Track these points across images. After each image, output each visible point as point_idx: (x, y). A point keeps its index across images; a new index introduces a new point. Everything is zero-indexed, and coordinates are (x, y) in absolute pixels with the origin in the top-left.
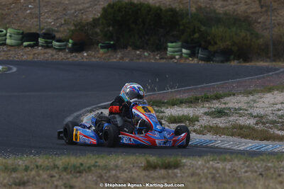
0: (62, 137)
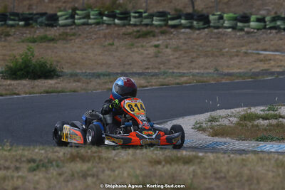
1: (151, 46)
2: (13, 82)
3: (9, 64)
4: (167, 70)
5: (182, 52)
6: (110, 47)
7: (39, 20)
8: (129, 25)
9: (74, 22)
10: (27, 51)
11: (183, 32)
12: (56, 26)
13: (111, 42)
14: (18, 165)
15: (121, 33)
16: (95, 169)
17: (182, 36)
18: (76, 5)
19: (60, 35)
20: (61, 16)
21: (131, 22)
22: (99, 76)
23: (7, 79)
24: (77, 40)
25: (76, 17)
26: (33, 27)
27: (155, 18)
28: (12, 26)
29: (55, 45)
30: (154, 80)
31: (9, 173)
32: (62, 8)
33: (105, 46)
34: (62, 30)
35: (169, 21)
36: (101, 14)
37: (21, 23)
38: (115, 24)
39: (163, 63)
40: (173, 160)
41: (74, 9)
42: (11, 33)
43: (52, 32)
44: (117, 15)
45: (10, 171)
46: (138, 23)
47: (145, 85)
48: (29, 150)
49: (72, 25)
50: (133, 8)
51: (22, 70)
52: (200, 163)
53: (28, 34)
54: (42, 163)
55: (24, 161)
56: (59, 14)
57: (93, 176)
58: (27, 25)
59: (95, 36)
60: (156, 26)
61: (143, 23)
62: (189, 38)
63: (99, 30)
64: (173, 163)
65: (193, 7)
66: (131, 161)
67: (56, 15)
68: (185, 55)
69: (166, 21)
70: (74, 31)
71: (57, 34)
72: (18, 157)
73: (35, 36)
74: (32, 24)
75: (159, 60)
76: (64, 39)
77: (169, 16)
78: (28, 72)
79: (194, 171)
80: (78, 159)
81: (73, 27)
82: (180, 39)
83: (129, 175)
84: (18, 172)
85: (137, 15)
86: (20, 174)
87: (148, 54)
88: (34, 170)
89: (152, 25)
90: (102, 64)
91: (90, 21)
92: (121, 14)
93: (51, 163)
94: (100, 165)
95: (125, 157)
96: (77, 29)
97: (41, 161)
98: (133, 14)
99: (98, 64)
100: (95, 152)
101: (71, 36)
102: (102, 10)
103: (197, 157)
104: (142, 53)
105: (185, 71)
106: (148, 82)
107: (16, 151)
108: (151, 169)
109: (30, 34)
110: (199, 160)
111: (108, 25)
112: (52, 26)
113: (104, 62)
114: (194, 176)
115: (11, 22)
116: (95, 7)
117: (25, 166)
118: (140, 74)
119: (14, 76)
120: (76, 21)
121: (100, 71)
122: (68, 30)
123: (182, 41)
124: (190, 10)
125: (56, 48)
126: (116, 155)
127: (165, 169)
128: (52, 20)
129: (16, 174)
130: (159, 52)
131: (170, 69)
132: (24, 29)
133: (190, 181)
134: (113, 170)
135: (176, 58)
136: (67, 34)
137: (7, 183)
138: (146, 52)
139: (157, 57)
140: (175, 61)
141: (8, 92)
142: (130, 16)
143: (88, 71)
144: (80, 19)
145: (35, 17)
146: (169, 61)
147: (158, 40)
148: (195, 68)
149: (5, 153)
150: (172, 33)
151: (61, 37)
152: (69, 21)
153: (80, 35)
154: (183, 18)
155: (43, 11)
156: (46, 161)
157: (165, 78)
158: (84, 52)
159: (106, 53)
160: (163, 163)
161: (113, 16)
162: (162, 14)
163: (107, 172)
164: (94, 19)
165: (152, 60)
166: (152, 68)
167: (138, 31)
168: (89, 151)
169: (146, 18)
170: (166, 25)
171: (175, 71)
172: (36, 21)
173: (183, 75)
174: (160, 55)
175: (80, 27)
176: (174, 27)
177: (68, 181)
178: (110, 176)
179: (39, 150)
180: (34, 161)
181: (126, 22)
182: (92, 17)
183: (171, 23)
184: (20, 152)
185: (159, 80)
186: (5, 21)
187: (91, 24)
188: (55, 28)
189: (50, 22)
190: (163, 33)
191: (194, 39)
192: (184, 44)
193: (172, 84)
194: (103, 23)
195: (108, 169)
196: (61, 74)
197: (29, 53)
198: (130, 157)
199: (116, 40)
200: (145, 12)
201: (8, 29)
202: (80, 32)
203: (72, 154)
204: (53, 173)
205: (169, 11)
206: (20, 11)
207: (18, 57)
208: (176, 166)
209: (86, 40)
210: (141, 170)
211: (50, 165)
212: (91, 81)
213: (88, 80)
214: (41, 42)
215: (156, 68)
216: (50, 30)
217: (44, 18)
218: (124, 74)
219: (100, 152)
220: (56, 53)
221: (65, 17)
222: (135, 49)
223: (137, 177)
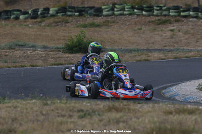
1: (168, 31)
2: (70, 55)
3: (67, 42)
4: (179, 48)
5: (189, 35)
6: (139, 31)
7: (89, 12)
8: (153, 15)
9: (114, 13)
10: (80, 33)
11: (192, 21)
12: (101, 16)
13: (140, 27)
14: (71, 113)
15: (147, 21)
16: (125, 118)
17: (190, 23)
18: (115, 2)
19: (104, 22)
20: (105, 9)
21: (154, 14)
22: (130, 51)
23: (66, 53)
24: (115, 26)
25: (115, 9)
26: (85, 17)
27: (171, 11)
28: (70, 16)
29: (100, 29)
30: (170, 55)
31: (64, 119)
32: (105, 4)
33: (135, 30)
34: (105, 19)
35: (181, 13)
36: (133, 8)
37: (77, 14)
38: (143, 15)
39: (177, 43)
40: (180, 111)
41: (114, 4)
42: (69, 21)
43: (98, 20)
44: (145, 8)
45: (66, 118)
46: (159, 14)
47: (163, 58)
48: (79, 103)
49: (112, 15)
50: (156, 3)
51: (76, 47)
52: (200, 113)
53: (81, 21)
54: (88, 112)
55: (75, 111)
56: (103, 7)
57: (124, 122)
58: (81, 15)
59: (128, 23)
60: (172, 16)
61: (163, 14)
62: (195, 25)
63: (131, 19)
64: (181, 114)
65: (199, 3)
66: (151, 112)
67: (101, 8)
68: (192, 37)
69: (179, 12)
70: (113, 19)
71: (102, 22)
72: (71, 108)
73: (86, 23)
74: (84, 14)
75: (173, 40)
76: (106, 25)
77: (181, 9)
78: (80, 48)
79: (196, 119)
80: (114, 110)
81: (113, 17)
82: (189, 25)
83: (149, 121)
84: (71, 119)
85: (158, 8)
86: (72, 120)
87: (166, 36)
88: (82, 117)
89: (169, 15)
90: (133, 43)
91: (125, 12)
92: (147, 7)
93: (95, 112)
94: (129, 114)
95: (147, 109)
96: (115, 18)
97: (87, 111)
98: (155, 8)
99: (130, 42)
100: (126, 105)
101: (111, 23)
102: (134, 4)
103: (198, 109)
104: (162, 36)
105: (192, 48)
106: (166, 56)
107: (70, 104)
108: (165, 117)
109: (82, 21)
110: (199, 112)
111: (138, 15)
112: (98, 16)
113: (135, 41)
114: (195, 123)
115: (69, 13)
116: (129, 3)
117: (76, 115)
118: (160, 50)
119: (71, 51)
120: (115, 12)
121: (132, 48)
122: (109, 19)
123: (190, 27)
124: (196, 5)
125: (101, 31)
126: (140, 108)
127: (175, 117)
128: (98, 12)
129: (69, 120)
130: (174, 35)
131: (181, 46)
132: (79, 18)
133: (192, 127)
134: (138, 118)
135: (186, 39)
136: (108, 22)
137: (63, 126)
138: (164, 35)
139: (172, 38)
140: (186, 41)
141: (66, 62)
142: (153, 9)
143: (123, 48)
144: (118, 11)
145: (86, 9)
146: (181, 41)
147: (173, 26)
148: (199, 46)
149: (62, 105)
150: (183, 21)
151: (105, 24)
152: (110, 12)
153: (117, 22)
154: (191, 10)
155: (92, 6)
156: (91, 111)
157: (178, 53)
158: (120, 35)
159: (136, 35)
160: (174, 113)
161: (141, 9)
162: (177, 8)
163: (134, 120)
164: (128, 11)
165: (169, 40)
166: (169, 46)
167: (159, 20)
168: (122, 104)
169: (165, 10)
170: (179, 16)
171: (185, 48)
172: (87, 12)
173: (191, 51)
174: (174, 37)
175: (118, 17)
176: (185, 17)
177: (106, 126)
178: (135, 122)
179: (87, 103)
180: (82, 111)
181: (150, 13)
182: (126, 10)
183: (182, 14)
184: (73, 104)
185: (174, 54)
186: (65, 12)
187: (126, 15)
188: (101, 18)
189: (97, 13)
190: (177, 21)
191: (199, 25)
192: (192, 29)
193: (183, 57)
194: (134, 14)
195: (135, 118)
196: (103, 50)
197: (82, 35)
198: (150, 109)
199: (143, 26)
200: (164, 7)
201: (68, 18)
202: (118, 21)
203: (109, 106)
204: (95, 120)
205: (181, 5)
206: (76, 5)
207: (74, 37)
208: (183, 116)
209: (122, 26)
210: (158, 118)
211: (93, 114)
212: (125, 55)
213: (123, 54)
214: (90, 27)
215: (172, 46)
216: (97, 19)
217: (93, 10)
218: (149, 50)
219: (129, 105)
220: (101, 35)
221: (107, 10)
222: (157, 33)
223: (155, 123)
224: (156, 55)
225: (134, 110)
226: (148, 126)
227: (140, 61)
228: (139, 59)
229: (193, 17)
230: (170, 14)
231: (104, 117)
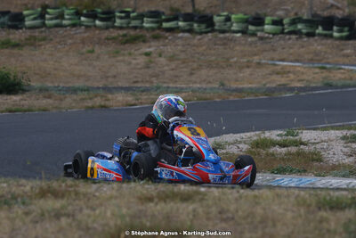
0: (71, 173)
1: (141, 54)
4: (160, 84)
5: (176, 62)
6: (90, 54)
8: (114, 27)
9: (44, 23)
11: (181, 38)
12: (21, 28)
13: (90, 48)
15: (103, 38)
16: (70, 208)
17: (179, 42)
18: (47, 3)
19: (26, 39)
20: (28, 15)
21: (116, 24)
22: (75, 91)
24: (47, 46)
25: (47, 16)
27: (145, 19)
29: (21, 52)
30: (144, 97)
32: (29, 6)
33: (82, 54)
34: (29, 33)
36: (78, 14)
38: (95, 26)
39: (156, 76)
40: (167, 197)
41: (45, 7)
43: (17, 35)
44: (99, 15)
46: (125, 25)
47: (133, 102)
49: (42, 27)
50: (119, 6)
52: (202, 199)
56: (25, 12)
57: (68, 215)
59: (70, 41)
60: (147, 29)
61: (131, 25)
62: (189, 44)
63: (76, 34)
64: (168, 200)
65: (194, 6)
66: (116, 198)
67: (21, 14)
68: (182, 65)
69: (160, 22)
70: (44, 34)
71: (23, 38)
75: (150, 71)
76: (32, 45)
77: (163, 17)
79: (194, 210)
80: (49, 195)
81: (43, 29)
82: (178, 45)
83: (113, 214)
85: (123, 15)
87: (138, 64)
89: (142, 27)
90: (79, 77)
91: (65, 22)
92: (103, 13)
93: (16, 199)
94: (77, 202)
95: (108, 193)
96: (47, 31)
97: (2, 196)
98: (118, 14)
99: (74, 75)
100: (71, 186)
101: (40, 41)
102: (79, 8)
103: (198, 193)
104: (130, 63)
105: (183, 86)
106: (137, 99)
108: (140, 207)
110: (200, 197)
111: (87, 27)
112: (16, 28)
113: (82, 73)
114: (194, 216)
116: (71, 4)
118: (127, 89)
120: (47, 22)
121: (77, 85)
122: (36, 33)
123: (179, 48)
124: (189, 10)
125: (21, 55)
126: (96, 190)
127: (159, 207)
128: (17, 20)
130: (151, 62)
131: (164, 83)
134: (93, 209)
135: (173, 69)
136: (35, 38)
138: (134, 62)
139: (148, 67)
140: (171, 72)
142: (114, 17)
143: (61, 85)
144: (51, 19)
146: (163, 72)
147: (150, 47)
148: (195, 82)
150: (167, 38)
151: (28, 42)
152: (38, 22)
153: (51, 40)
154: (181, 19)
155: (6, 9)
156: (9, 196)
158: (56, 61)
159: (84, 62)
160: (156, 200)
161: (93, 16)
162: (155, 15)
163: (86, 211)
164: (69, 19)
165: (142, 71)
166: (142, 82)
167: (125, 35)
168: (63, 185)
169: (135, 18)
170: (160, 28)
171: (171, 85)
174: (152, 65)
175: (52, 30)
176: (170, 30)
177: (37, 222)
178: (89, 216)
181: (109, 23)
182: (67, 17)
183: (165, 25)
185: (151, 96)
187: (66, 26)
188: (21, 31)
189: (13, 23)
190: (156, 38)
191: (194, 45)
192: (184, 51)
194: (81, 25)
195: (87, 207)
196: (27, 88)
198: (114, 193)
199: (97, 46)
200: (133, 12)
202: (51, 37)
203: (41, 188)
204: (17, 212)
205: (162, 9)
208: (172, 204)
209: (59, 47)
210: (129, 209)
211: (14, 202)
212: (65, 98)
213: (62, 97)
214: (2, 48)
215: (147, 82)
216: (14, 33)
217: (7, 17)
218: (107, 89)
219: (77, 186)
220: (22, 62)
221: (32, 17)
222: (120, 58)
223: (123, 217)
224: (120, 98)
225: (85, 195)
226: (112, 223)
227: (92, 108)
228: (90, 105)
229: (184, 31)
230: (145, 25)
231: (33, 207)
